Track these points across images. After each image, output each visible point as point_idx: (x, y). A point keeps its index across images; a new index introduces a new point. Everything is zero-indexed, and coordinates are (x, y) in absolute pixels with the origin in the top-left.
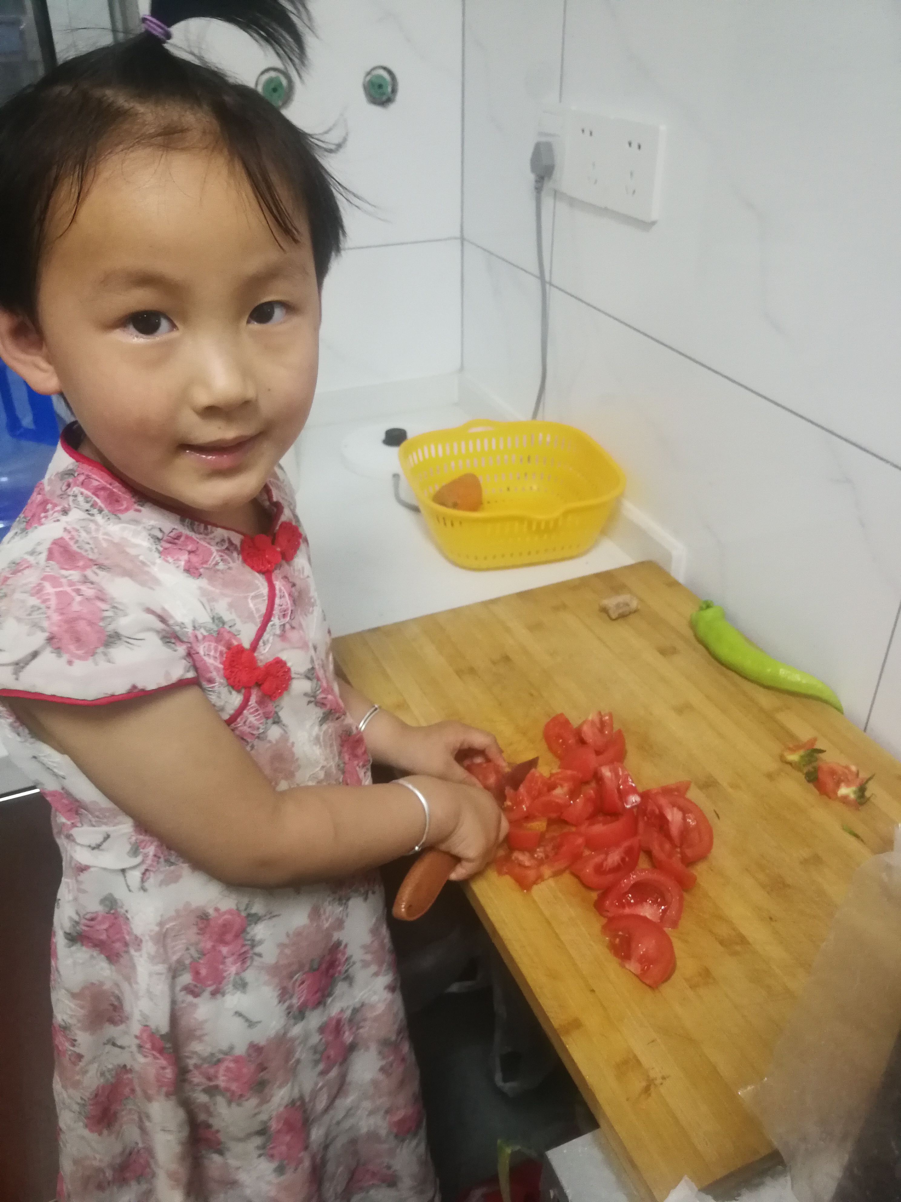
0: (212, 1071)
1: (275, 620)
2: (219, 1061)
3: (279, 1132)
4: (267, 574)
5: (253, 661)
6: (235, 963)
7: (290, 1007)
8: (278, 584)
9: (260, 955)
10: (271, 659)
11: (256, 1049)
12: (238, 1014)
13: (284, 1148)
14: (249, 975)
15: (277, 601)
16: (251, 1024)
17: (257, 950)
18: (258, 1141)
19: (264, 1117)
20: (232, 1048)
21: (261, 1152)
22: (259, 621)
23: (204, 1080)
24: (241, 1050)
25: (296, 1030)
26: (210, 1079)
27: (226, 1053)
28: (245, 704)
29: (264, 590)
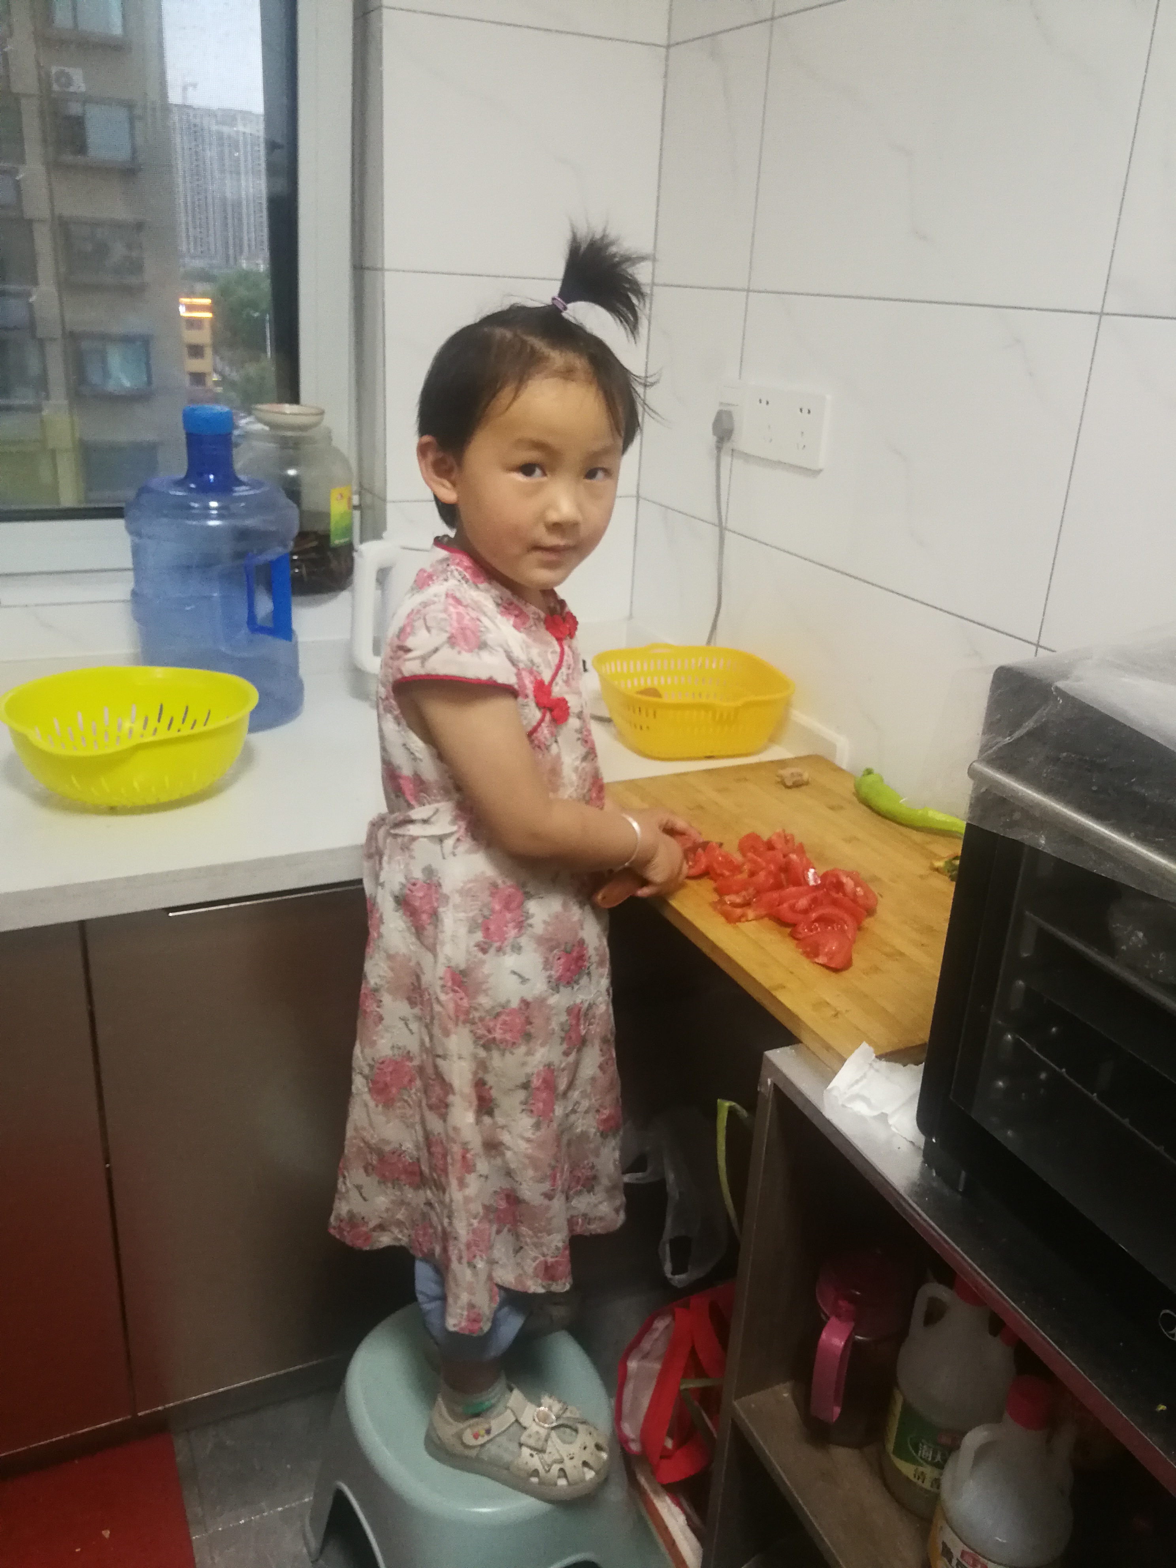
0: (491, 1024)
1: (564, 670)
2: (498, 1015)
3: (538, 1089)
4: (560, 640)
5: (549, 692)
6: (514, 928)
7: (550, 977)
8: (566, 648)
9: (531, 926)
10: (559, 696)
11: (526, 1004)
12: (514, 973)
13: (541, 1105)
14: (524, 941)
15: (565, 657)
16: (524, 980)
17: (530, 921)
18: (522, 1095)
19: (528, 1069)
20: (508, 1001)
21: (524, 1107)
22: (554, 668)
23: (486, 1033)
24: (515, 1004)
25: (553, 1000)
26: (489, 1031)
27: (503, 1007)
28: (542, 720)
29: (558, 649)
